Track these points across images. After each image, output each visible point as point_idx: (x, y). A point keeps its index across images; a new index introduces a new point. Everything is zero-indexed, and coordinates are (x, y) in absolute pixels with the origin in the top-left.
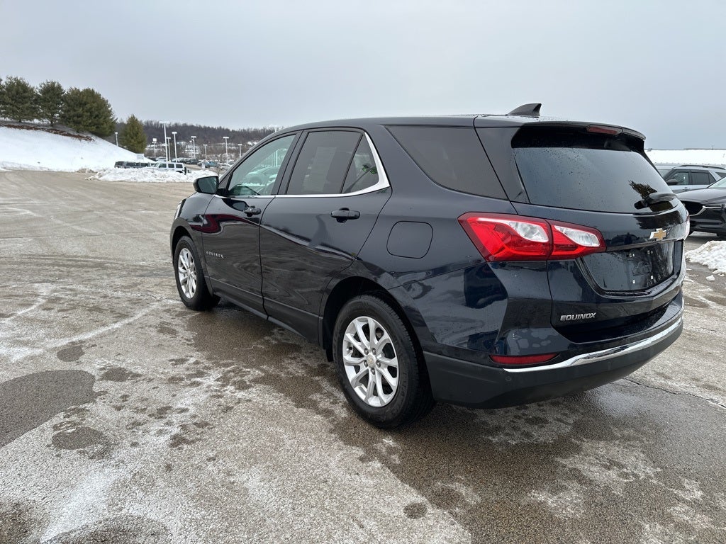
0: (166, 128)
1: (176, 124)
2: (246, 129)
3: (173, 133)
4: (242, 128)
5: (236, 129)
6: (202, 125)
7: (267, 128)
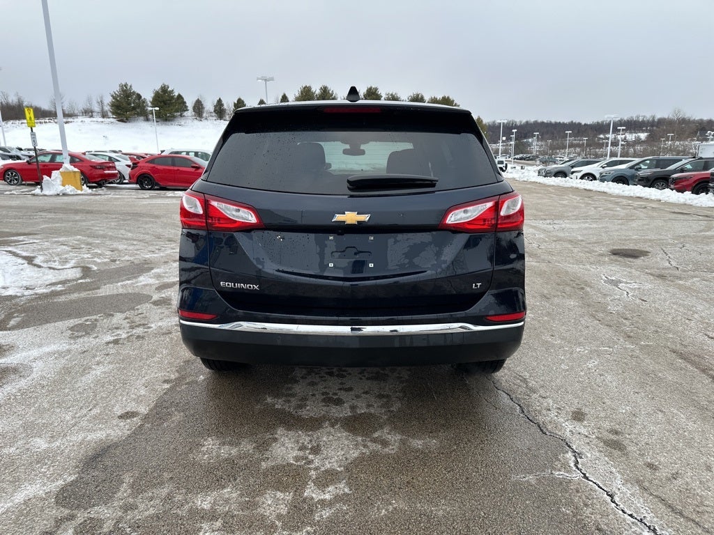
0: (503, 126)
1: (527, 122)
2: (600, 121)
3: (513, 131)
4: (595, 121)
5: (589, 122)
6: (553, 121)
7: (625, 119)
